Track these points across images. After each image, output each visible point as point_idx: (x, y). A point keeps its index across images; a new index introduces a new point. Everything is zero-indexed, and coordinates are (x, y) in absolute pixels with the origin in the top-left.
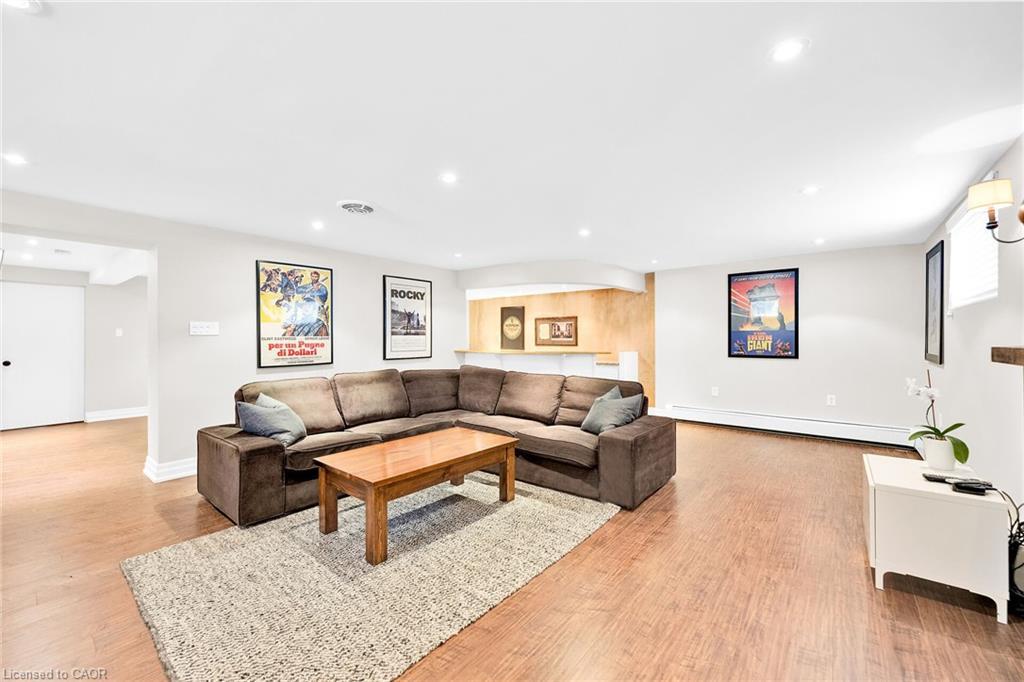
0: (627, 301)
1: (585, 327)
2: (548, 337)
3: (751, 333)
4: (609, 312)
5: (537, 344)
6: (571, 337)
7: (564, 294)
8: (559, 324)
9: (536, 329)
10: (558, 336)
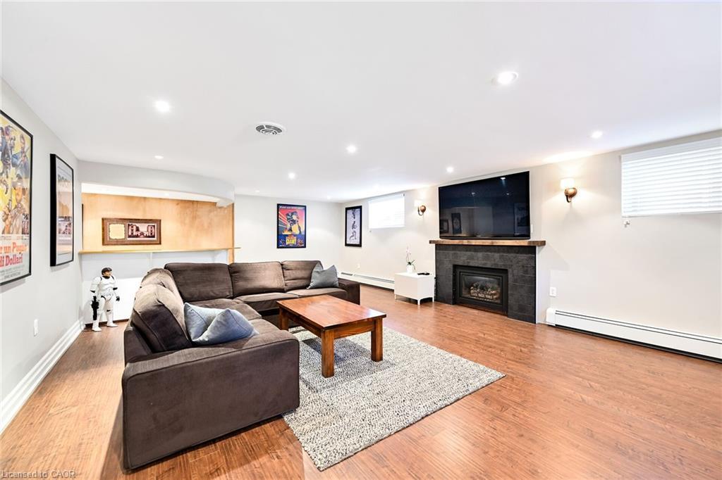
0: (210, 211)
1: (168, 229)
2: (123, 237)
3: (287, 235)
4: (194, 218)
5: (103, 244)
6: (154, 237)
7: (145, 198)
8: (137, 225)
9: (103, 229)
10: (137, 236)
